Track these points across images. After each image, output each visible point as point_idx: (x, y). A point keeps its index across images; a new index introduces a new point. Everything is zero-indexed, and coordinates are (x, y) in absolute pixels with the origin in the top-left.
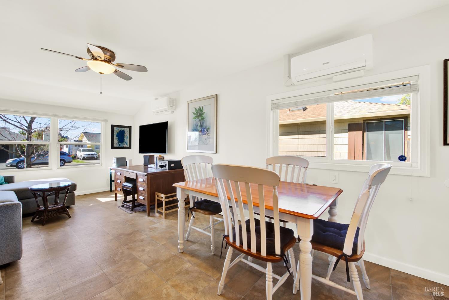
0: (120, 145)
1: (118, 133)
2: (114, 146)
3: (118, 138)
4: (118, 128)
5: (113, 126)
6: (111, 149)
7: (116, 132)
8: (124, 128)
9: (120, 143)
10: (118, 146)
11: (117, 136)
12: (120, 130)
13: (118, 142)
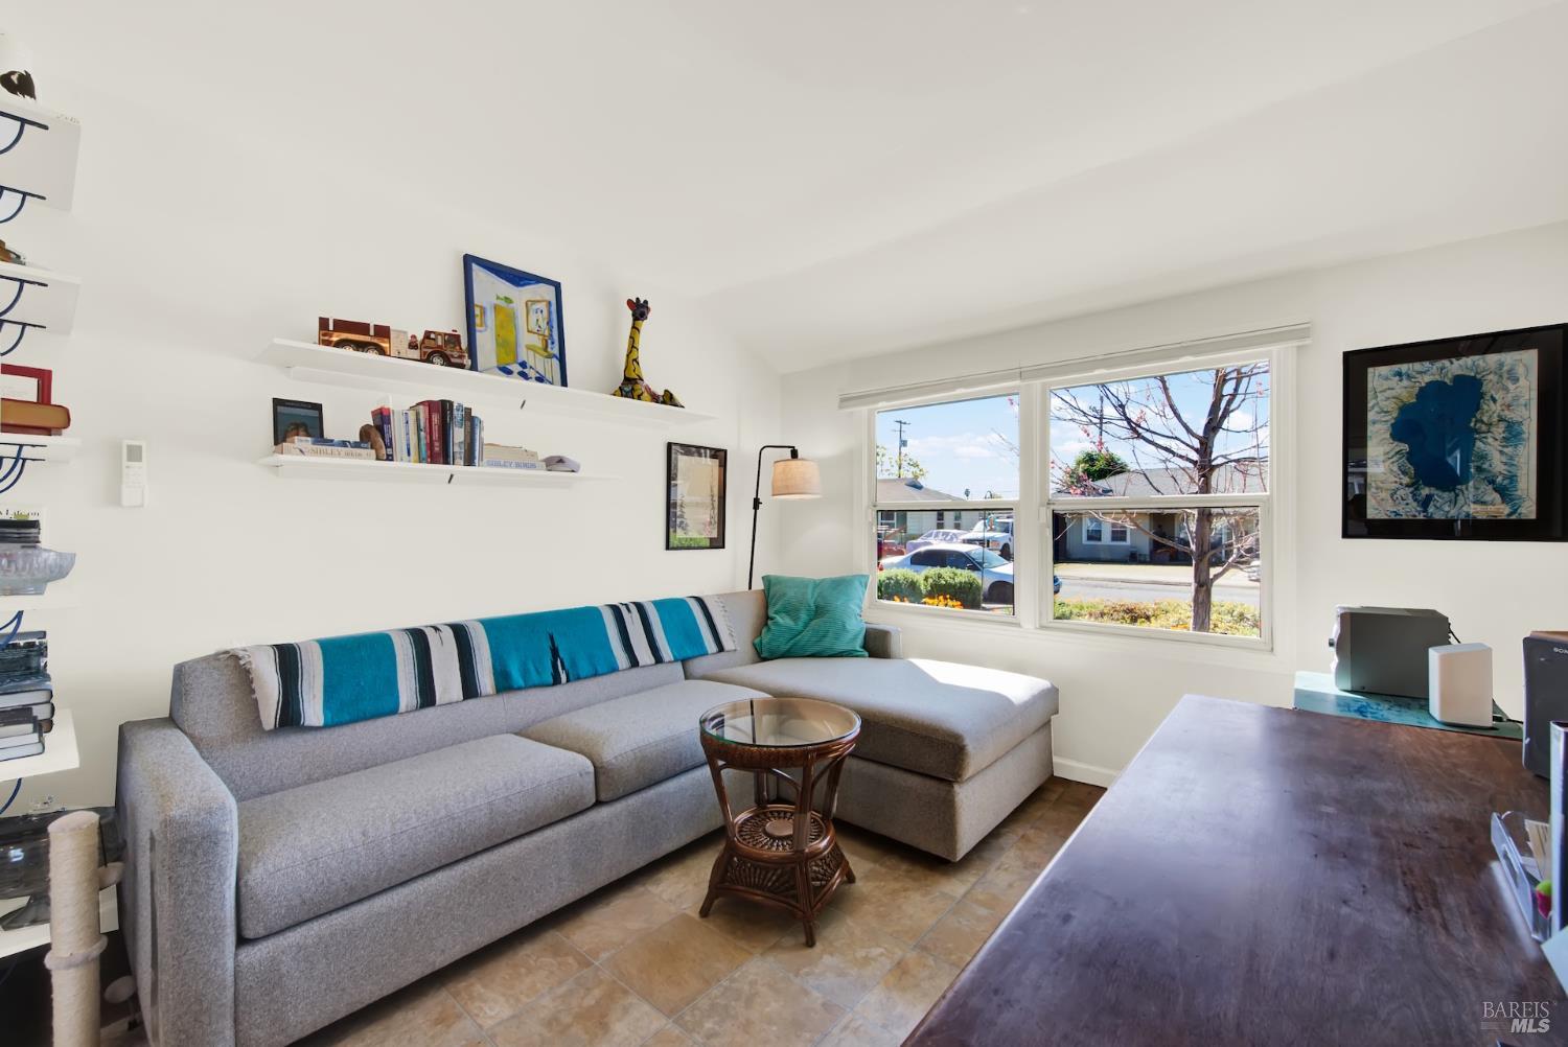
0: (1425, 503)
1: (1404, 409)
2: (1371, 514)
3: (1405, 447)
4: (1404, 367)
5: (1357, 365)
6: (1347, 533)
7: (1392, 406)
8: (1468, 361)
9: (1425, 491)
10: (1409, 510)
11: (1399, 431)
12: (1427, 379)
13: (1414, 485)
